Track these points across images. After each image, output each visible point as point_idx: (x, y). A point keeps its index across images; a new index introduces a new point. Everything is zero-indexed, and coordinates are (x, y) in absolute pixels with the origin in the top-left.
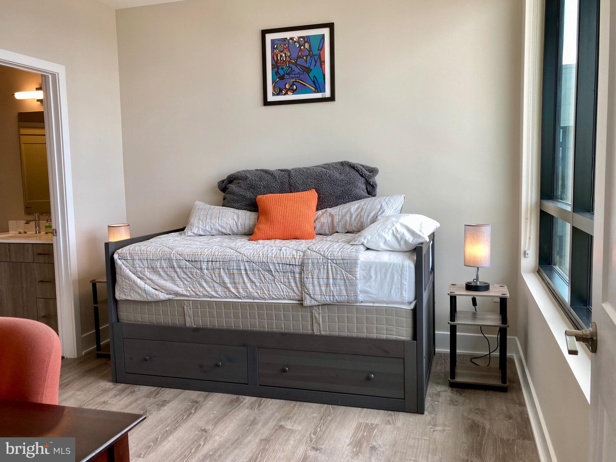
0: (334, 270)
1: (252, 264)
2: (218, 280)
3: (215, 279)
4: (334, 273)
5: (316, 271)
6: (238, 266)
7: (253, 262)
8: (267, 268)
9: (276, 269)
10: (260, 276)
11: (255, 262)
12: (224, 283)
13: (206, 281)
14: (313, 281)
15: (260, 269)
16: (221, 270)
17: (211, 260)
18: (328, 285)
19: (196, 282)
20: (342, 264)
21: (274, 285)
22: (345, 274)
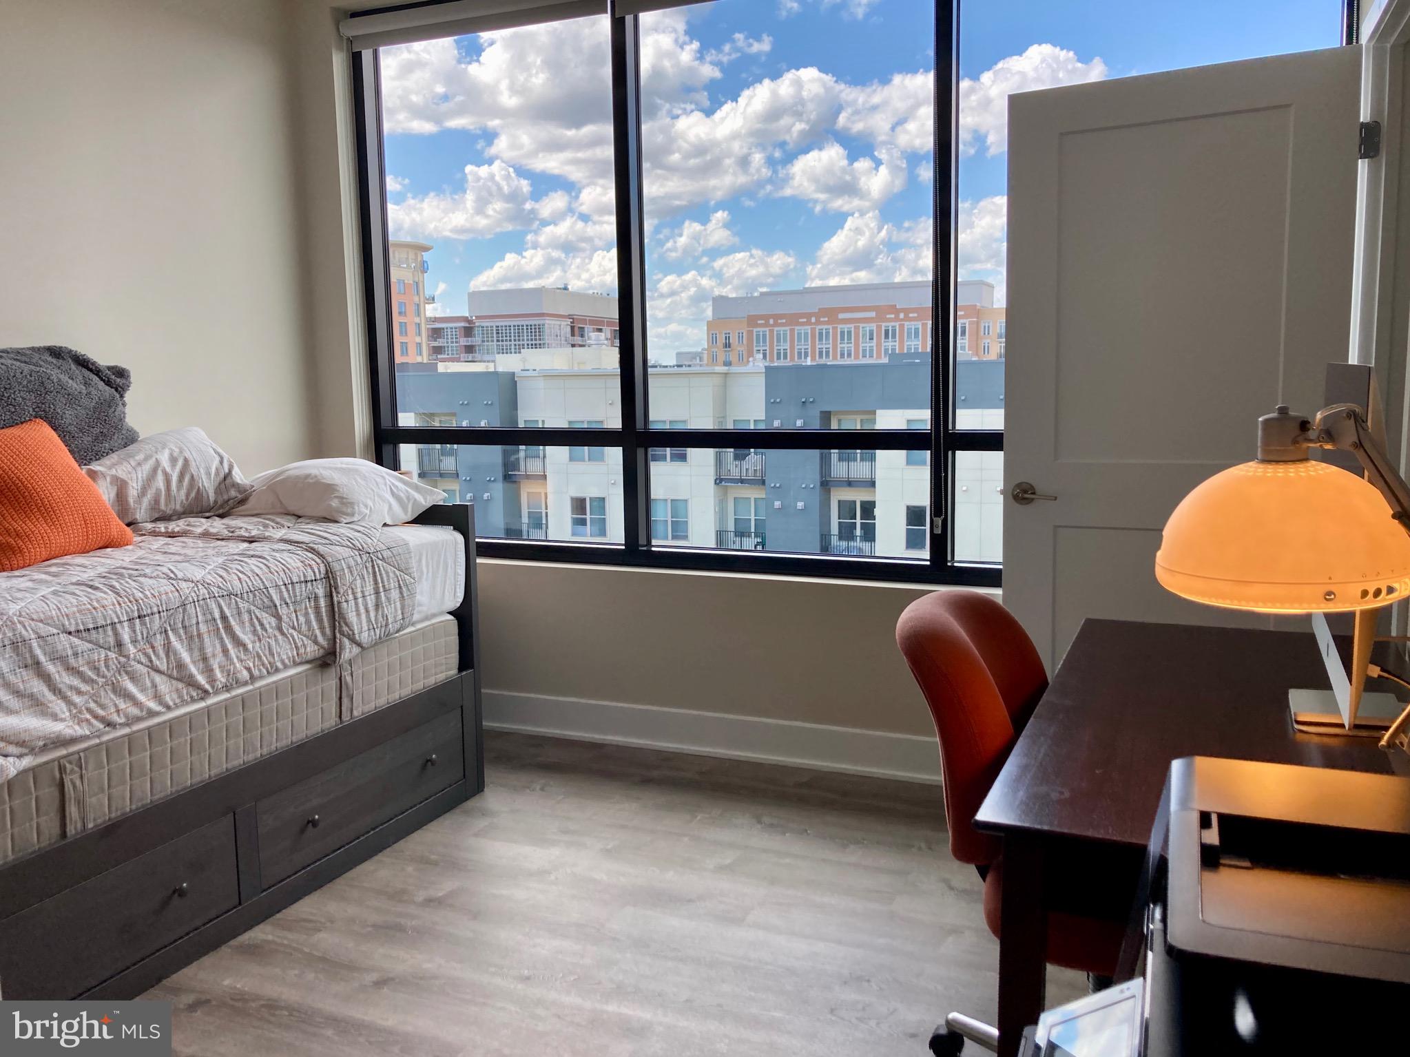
0: (383, 572)
1: (235, 599)
2: (165, 664)
3: (158, 663)
4: (385, 579)
5: (359, 582)
6: (207, 611)
7: (235, 593)
8: (265, 600)
9: (282, 598)
10: (252, 625)
11: (239, 593)
12: (181, 666)
13: (133, 678)
14: (357, 604)
15: (253, 608)
16: (170, 633)
17: (136, 614)
18: (380, 606)
19: (105, 689)
20: (391, 557)
21: (280, 637)
22: (400, 576)
